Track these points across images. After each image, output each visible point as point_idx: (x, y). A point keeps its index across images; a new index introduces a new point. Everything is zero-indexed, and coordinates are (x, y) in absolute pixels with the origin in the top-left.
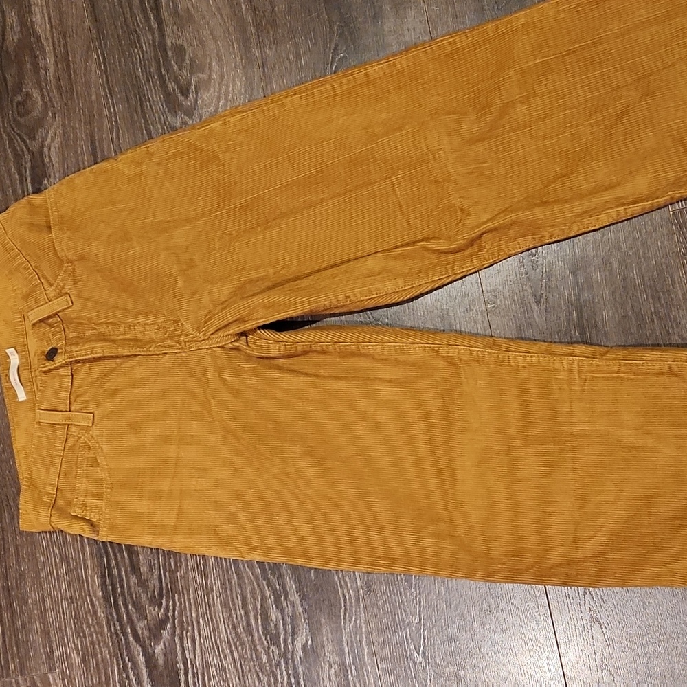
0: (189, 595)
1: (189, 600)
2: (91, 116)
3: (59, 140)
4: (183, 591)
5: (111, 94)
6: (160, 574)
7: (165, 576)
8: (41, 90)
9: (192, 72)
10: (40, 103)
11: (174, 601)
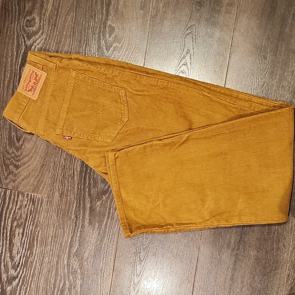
0: (31, 270)
1: (30, 273)
2: (61, 41)
3: (41, 45)
4: (29, 268)
5: (73, 35)
6: (21, 257)
7: (23, 258)
8: (41, 19)
9: (114, 41)
10: (38, 24)
11: (23, 270)
